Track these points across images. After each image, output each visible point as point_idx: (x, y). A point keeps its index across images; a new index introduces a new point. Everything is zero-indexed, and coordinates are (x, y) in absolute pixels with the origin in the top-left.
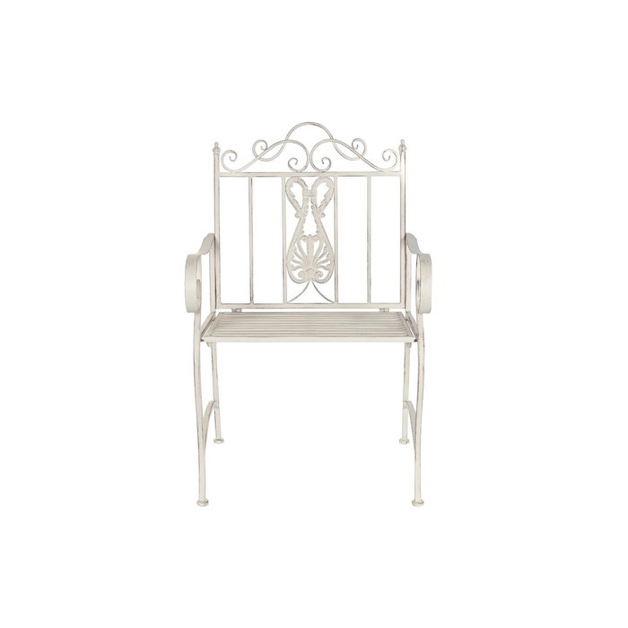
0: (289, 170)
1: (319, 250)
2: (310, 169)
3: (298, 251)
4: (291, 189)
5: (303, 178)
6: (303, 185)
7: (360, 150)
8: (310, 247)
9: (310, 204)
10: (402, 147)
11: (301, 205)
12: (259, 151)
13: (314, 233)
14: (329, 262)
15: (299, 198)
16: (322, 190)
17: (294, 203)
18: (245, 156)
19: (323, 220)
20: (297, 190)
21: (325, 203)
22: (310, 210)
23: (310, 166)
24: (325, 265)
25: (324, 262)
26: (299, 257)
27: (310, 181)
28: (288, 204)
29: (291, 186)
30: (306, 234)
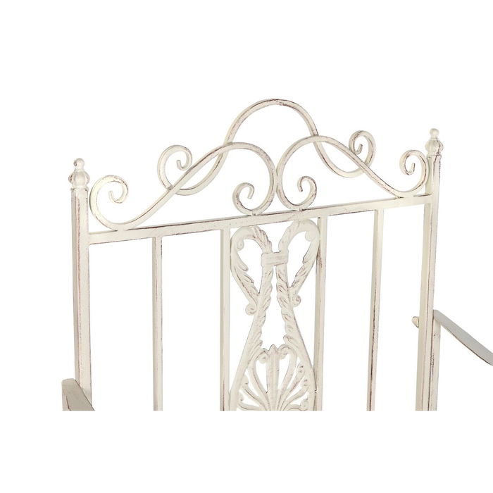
0: (234, 212)
1: (289, 375)
2: (277, 206)
3: (251, 386)
4: (240, 253)
5: (262, 227)
6: (263, 240)
7: (363, 156)
8: (273, 372)
9: (274, 281)
10: (435, 143)
11: (257, 285)
12: (174, 175)
13: (279, 342)
14: (305, 397)
15: (256, 273)
16: (300, 247)
17: (246, 283)
18: (146, 190)
19: (298, 311)
20: (251, 254)
21: (303, 273)
22: (274, 294)
23: (276, 199)
24: (298, 402)
25: (297, 397)
26: (254, 398)
27: (275, 231)
28: (235, 287)
29: (241, 247)
30: (266, 345)
